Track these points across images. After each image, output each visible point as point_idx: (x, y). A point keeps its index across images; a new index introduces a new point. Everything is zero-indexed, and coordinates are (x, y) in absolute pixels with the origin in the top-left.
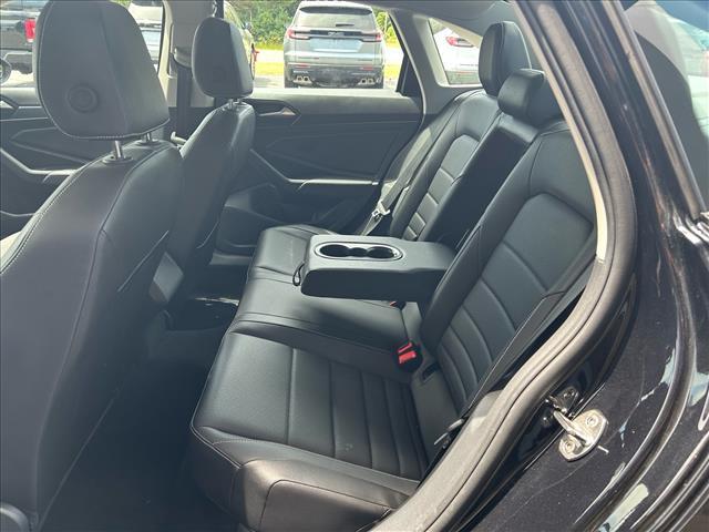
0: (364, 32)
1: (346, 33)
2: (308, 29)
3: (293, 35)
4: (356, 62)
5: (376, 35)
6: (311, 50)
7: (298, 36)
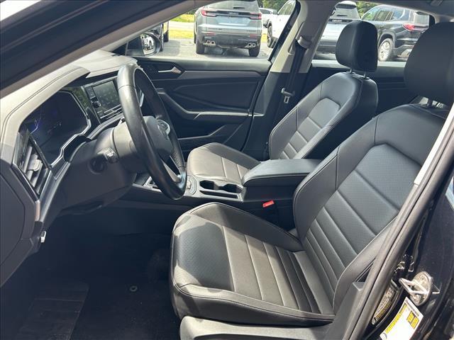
0: (252, 13)
1: (240, 13)
2: (216, 10)
3: (205, 14)
4: (246, 32)
5: (259, 15)
6: (217, 24)
7: (208, 14)
